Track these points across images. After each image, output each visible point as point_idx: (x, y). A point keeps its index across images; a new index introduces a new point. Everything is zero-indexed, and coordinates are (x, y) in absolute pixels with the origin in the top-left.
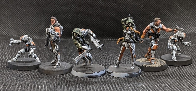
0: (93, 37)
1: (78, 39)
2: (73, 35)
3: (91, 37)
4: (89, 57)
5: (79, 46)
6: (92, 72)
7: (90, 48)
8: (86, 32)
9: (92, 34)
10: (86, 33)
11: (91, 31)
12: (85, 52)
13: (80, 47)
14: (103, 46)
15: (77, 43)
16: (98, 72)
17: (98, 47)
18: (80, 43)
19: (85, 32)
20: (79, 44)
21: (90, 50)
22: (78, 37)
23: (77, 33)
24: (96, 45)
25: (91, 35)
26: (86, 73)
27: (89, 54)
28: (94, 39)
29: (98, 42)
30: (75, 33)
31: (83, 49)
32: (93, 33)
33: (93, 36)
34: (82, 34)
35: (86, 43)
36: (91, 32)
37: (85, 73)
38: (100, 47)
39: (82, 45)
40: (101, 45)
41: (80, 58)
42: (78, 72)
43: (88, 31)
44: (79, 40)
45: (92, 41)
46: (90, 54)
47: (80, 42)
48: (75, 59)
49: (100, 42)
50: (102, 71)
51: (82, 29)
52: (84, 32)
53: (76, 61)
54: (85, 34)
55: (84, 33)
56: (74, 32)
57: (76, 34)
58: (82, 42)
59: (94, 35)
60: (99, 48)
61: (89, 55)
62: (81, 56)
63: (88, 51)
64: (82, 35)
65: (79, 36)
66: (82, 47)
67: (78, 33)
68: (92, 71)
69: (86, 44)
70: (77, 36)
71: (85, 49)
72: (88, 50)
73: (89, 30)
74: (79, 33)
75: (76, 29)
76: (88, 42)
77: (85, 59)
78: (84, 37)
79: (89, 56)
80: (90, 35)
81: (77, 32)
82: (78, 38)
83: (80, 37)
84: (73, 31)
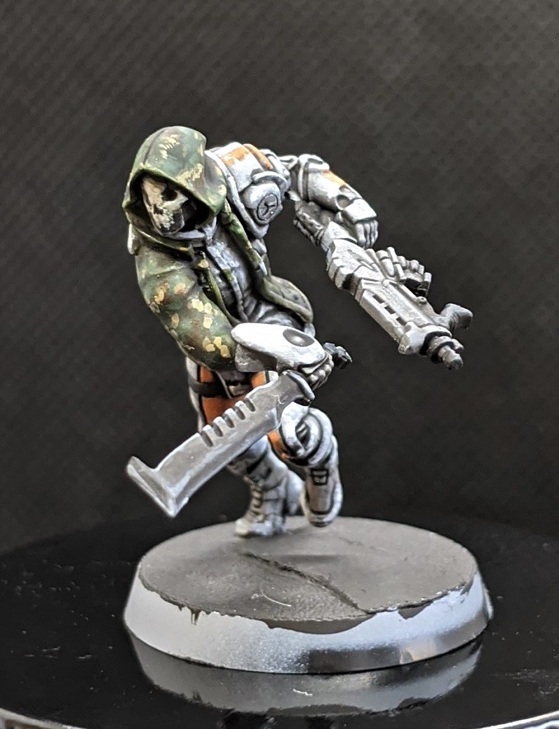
0: (354, 233)
1: (184, 257)
2: (129, 206)
3: (333, 232)
4: (312, 444)
5: (207, 323)
6: (344, 613)
7: (322, 352)
8: (275, 180)
9: (340, 197)
10: (273, 187)
11: (326, 166)
12: (267, 386)
13: (215, 343)
14: (465, 321)
15: (183, 299)
16: (409, 610)
17: (413, 338)
18: (212, 297)
19: (266, 179)
20: (199, 304)
21: (322, 364)
22: (188, 228)
23: (180, 179)
24: (386, 314)
25: (333, 211)
26: (280, 618)
27: (310, 422)
28: (360, 251)
29: (410, 284)
30: (158, 179)
31: (243, 363)
32: (351, 193)
33: (349, 224)
34: (229, 197)
35: (270, 301)
36: (328, 184)
37: (272, 625)
38: (431, 337)
39: (234, 312)
40: (438, 311)
41: (210, 456)
42: (196, 613)
43: (295, 170)
44: (204, 264)
45: (345, 271)
46: (321, 424)
47: (217, 283)
48: (153, 465)
49: (428, 277)
50: (454, 597)
51: (234, 146)
52: (254, 183)
53: (174, 491)
54: (265, 203)
55: (256, 195)
56: (144, 174)
57: (171, 189)
58: (229, 287)
59: (361, 209)
60: (421, 341)
61: (314, 432)
62: (225, 428)
63: (306, 376)
64: (235, 210)
65: (196, 212)
66: (235, 345)
67: (190, 187)
68: (344, 599)
69: (280, 308)
70: (176, 217)
71: (269, 362)
72: (300, 368)
73: (304, 158)
74: (197, 183)
75: (170, 137)
76: (296, 291)
77: (262, 469)
78: (252, 236)
79: (305, 439)
80: (313, 213)
81: (179, 171)
82: (186, 242)
83: (210, 230)
84: (139, 165)
